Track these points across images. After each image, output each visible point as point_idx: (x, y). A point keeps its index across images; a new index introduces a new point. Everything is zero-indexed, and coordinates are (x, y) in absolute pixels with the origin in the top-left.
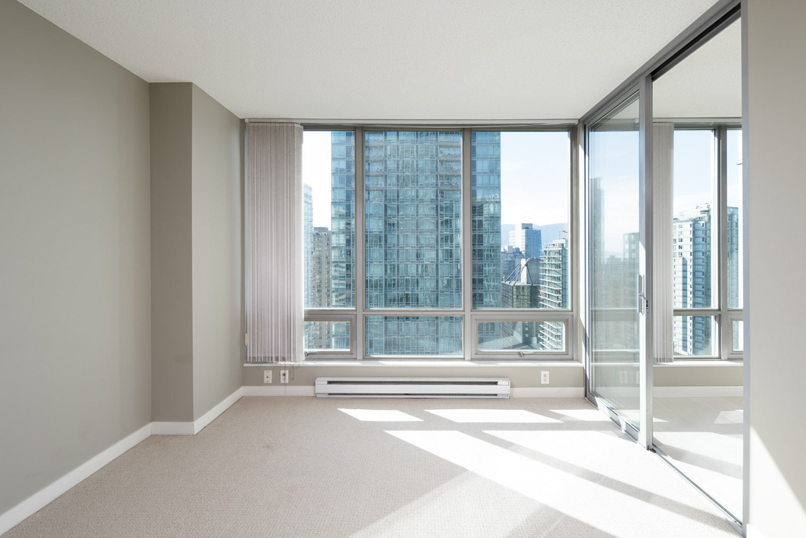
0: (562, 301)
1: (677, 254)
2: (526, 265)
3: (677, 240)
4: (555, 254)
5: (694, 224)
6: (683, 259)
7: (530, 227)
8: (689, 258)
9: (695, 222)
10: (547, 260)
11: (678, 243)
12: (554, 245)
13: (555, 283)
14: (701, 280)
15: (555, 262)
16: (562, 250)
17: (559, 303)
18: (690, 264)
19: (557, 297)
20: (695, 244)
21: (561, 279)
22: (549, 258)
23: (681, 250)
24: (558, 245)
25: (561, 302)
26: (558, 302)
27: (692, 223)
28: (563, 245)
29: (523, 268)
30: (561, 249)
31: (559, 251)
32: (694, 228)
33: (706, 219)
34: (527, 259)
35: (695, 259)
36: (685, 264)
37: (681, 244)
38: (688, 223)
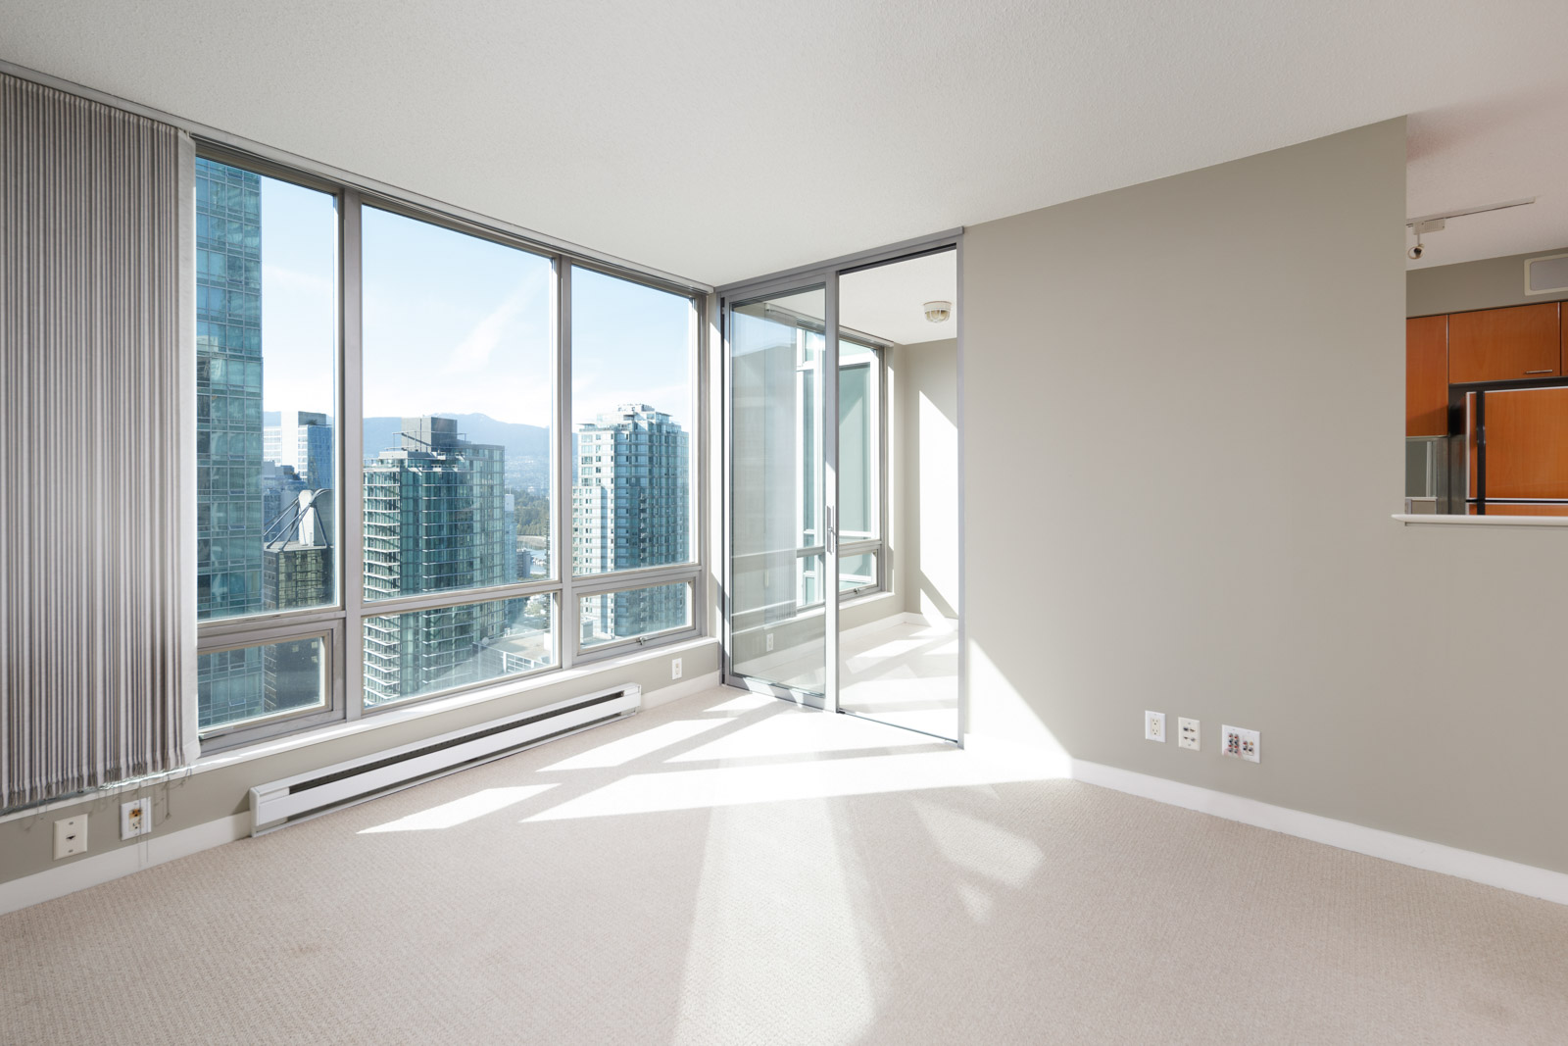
0: (401, 574)
1: (594, 480)
2: (313, 504)
3: (594, 459)
4: (386, 480)
5: (616, 435)
6: (602, 488)
7: (319, 420)
8: (609, 486)
9: (617, 431)
10: (366, 493)
11: (596, 464)
12: (382, 461)
13: (384, 540)
14: (624, 521)
15: (385, 496)
16: (401, 473)
17: (394, 579)
18: (611, 496)
19: (390, 569)
20: (617, 465)
21: (398, 530)
22: (371, 490)
23: (598, 475)
24: (390, 461)
25: (397, 577)
26: (392, 578)
27: (613, 432)
28: (401, 461)
29: (306, 510)
30: (398, 470)
31: (394, 474)
32: (616, 441)
33: (631, 427)
34: (314, 491)
35: (617, 488)
36: (604, 497)
37: (598, 464)
38: (608, 432)
